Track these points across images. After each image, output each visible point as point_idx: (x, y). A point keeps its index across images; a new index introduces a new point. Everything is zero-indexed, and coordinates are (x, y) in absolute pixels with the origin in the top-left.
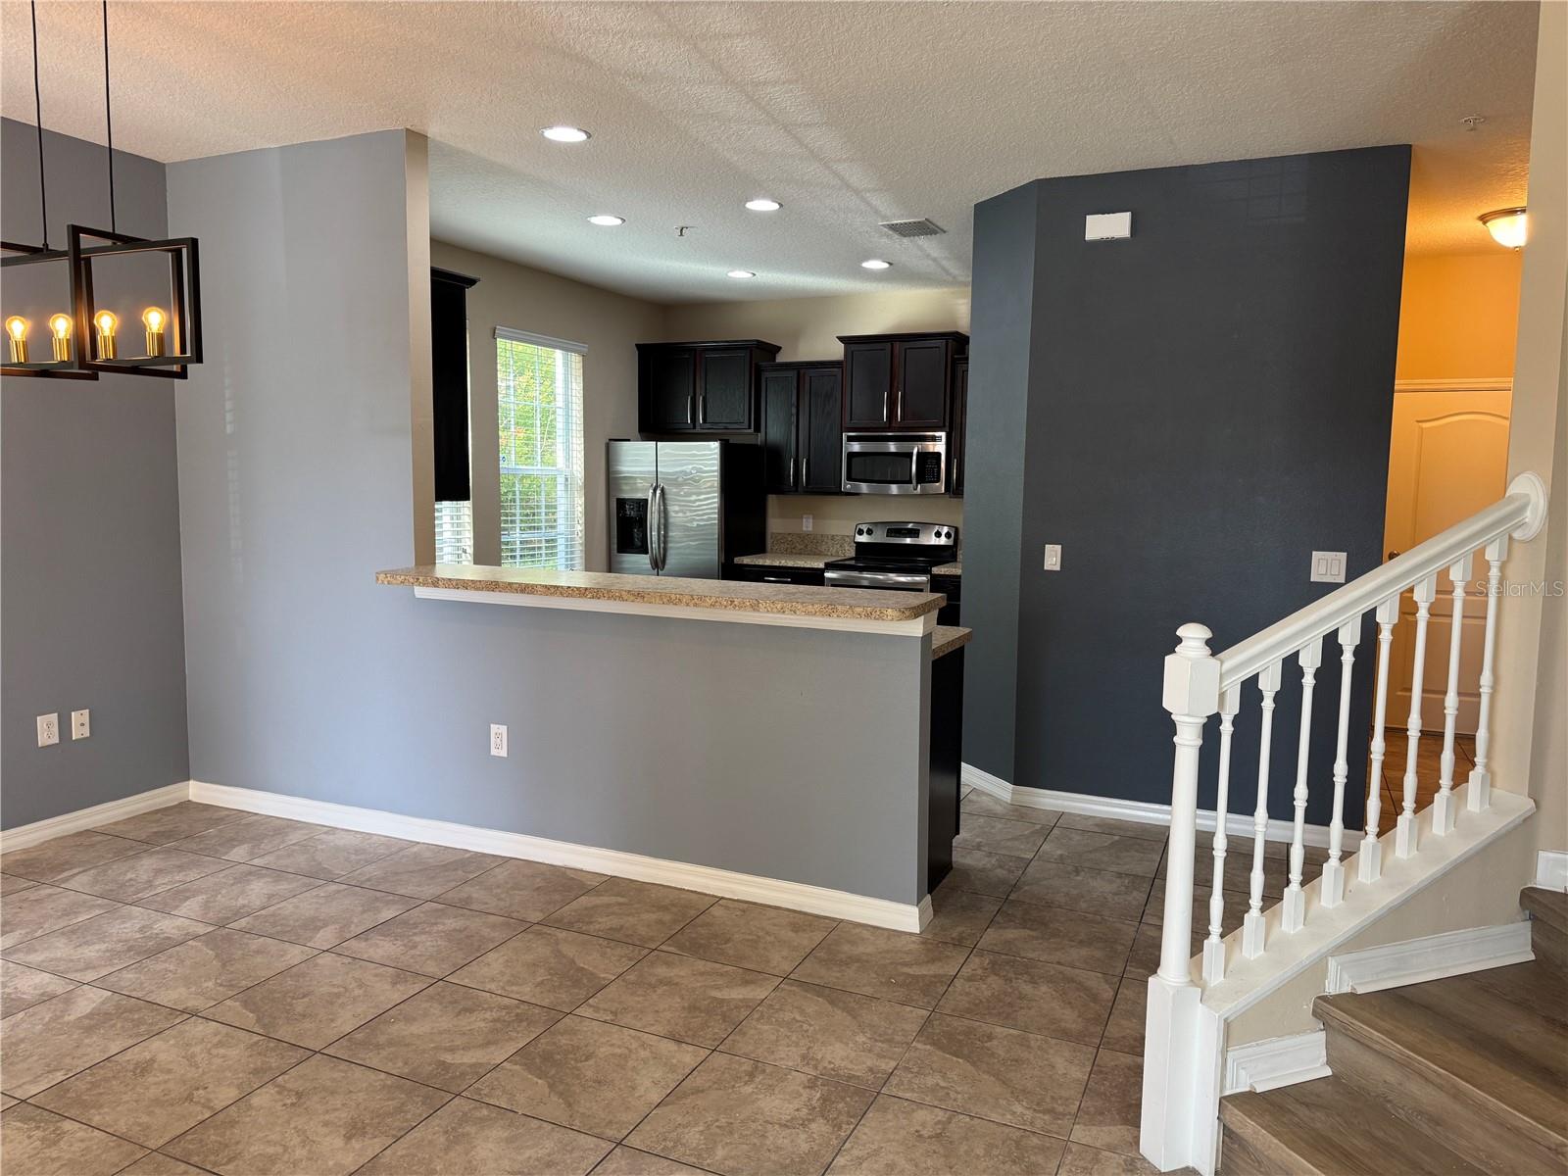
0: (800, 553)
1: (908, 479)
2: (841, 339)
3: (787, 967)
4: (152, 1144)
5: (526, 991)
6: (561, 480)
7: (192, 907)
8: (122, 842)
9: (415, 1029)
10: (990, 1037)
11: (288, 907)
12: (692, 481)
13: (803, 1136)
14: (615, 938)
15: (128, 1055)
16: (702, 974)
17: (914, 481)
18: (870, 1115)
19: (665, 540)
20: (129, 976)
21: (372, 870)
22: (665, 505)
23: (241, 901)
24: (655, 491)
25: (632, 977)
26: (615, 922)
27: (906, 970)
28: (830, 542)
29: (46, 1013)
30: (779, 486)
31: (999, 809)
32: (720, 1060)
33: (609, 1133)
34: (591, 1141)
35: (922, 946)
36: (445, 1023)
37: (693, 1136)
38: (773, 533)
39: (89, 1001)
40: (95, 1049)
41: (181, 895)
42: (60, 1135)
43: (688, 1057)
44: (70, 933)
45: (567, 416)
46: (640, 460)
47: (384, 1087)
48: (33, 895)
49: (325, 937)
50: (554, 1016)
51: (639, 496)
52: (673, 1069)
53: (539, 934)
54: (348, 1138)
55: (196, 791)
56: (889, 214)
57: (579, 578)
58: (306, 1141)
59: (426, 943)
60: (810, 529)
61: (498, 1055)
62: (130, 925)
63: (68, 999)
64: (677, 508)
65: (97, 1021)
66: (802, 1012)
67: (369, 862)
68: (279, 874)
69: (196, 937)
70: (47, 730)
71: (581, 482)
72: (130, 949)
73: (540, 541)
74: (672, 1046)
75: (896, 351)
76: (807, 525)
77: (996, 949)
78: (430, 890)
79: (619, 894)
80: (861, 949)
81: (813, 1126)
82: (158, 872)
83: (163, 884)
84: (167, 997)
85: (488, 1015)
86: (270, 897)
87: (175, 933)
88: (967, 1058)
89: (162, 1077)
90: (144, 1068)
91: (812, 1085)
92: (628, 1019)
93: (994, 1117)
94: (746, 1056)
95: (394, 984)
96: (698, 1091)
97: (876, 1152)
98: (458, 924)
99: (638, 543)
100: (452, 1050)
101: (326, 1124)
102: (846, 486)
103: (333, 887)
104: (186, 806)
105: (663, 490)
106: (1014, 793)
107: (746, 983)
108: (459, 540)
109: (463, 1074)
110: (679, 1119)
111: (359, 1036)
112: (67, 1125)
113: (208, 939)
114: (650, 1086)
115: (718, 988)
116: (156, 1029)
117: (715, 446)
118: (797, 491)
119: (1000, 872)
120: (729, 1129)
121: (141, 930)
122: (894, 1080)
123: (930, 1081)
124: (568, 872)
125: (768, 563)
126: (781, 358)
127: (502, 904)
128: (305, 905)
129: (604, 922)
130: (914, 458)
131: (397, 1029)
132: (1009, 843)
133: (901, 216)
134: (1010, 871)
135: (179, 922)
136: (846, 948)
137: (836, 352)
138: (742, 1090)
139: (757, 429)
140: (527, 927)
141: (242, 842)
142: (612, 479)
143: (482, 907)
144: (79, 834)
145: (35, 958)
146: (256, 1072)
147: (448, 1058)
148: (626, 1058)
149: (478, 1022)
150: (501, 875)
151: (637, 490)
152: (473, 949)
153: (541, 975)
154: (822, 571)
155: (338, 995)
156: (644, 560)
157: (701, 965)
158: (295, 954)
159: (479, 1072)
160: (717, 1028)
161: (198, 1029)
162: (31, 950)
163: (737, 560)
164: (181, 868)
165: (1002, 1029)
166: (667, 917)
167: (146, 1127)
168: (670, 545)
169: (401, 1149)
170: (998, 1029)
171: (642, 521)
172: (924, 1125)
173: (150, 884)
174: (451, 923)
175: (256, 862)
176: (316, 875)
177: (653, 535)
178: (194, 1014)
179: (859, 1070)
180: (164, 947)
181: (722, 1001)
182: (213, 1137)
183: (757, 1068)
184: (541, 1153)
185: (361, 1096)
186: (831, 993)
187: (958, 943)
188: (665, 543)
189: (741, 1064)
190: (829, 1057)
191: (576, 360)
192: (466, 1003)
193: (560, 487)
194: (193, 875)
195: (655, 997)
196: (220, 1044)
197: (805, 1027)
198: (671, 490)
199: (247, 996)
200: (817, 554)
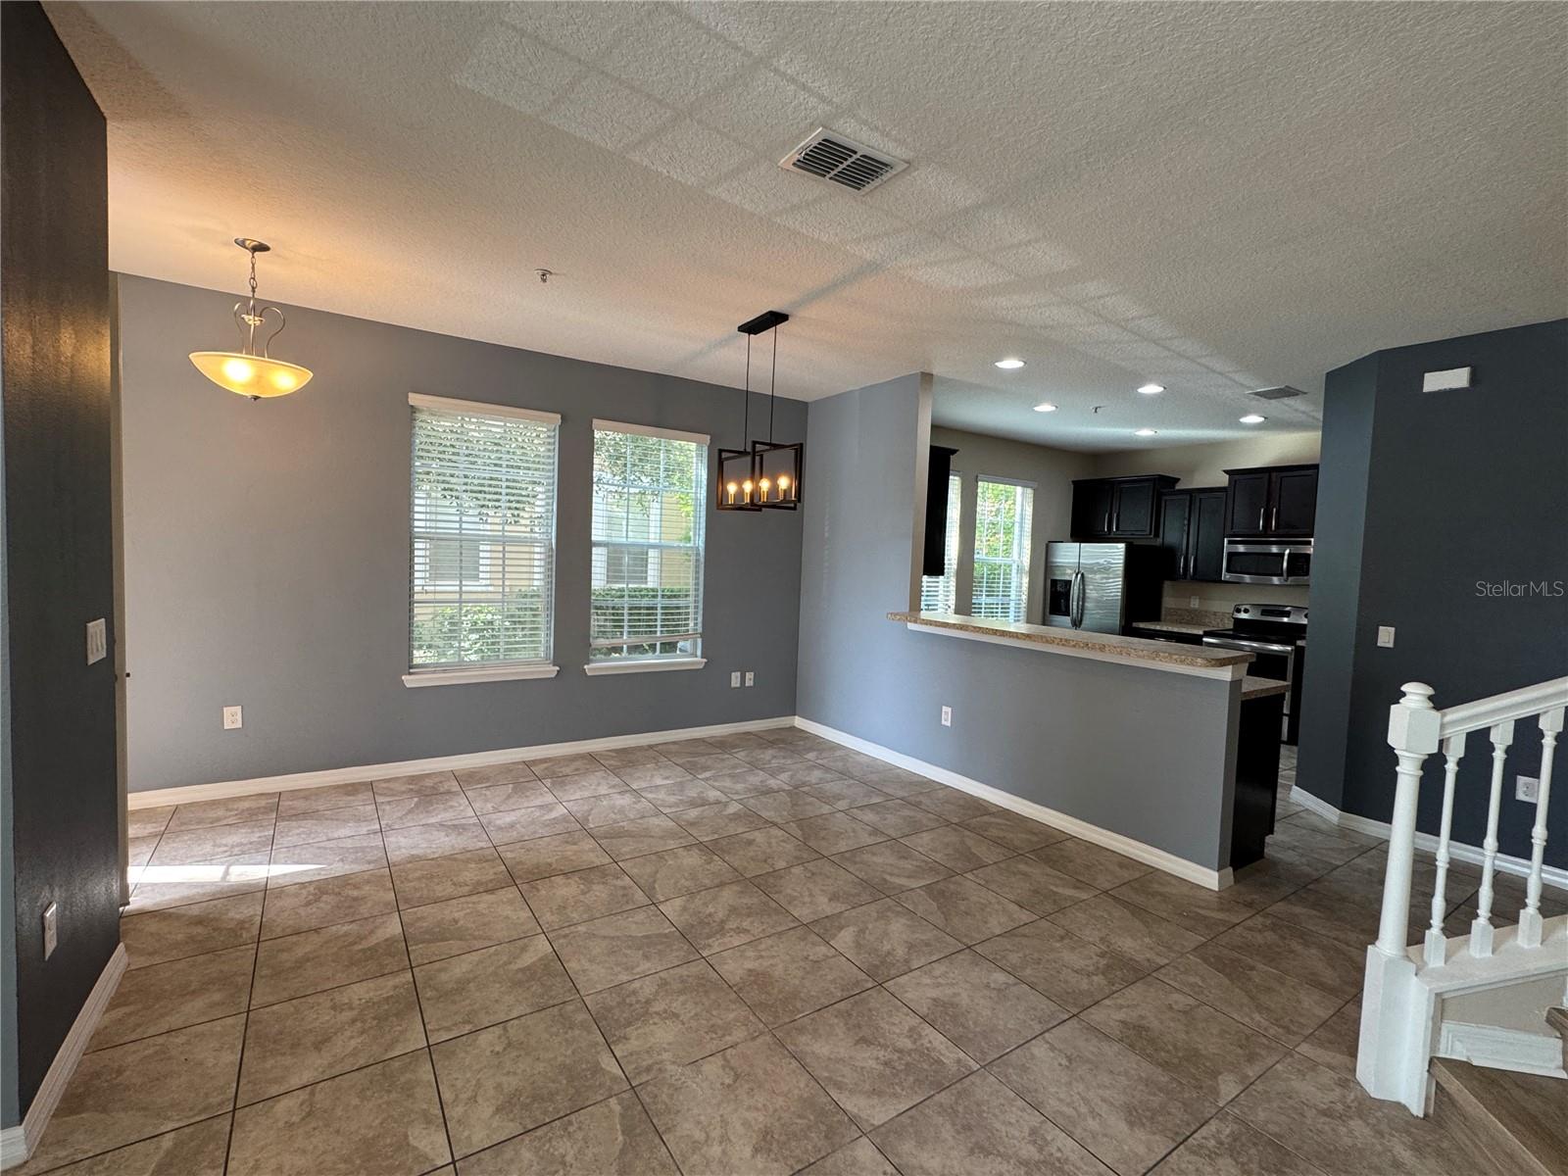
0: (1188, 623)
1: (1280, 572)
2: (1226, 472)
3: (1107, 886)
4: (748, 876)
5: (938, 857)
6: (1014, 567)
7: (785, 776)
8: (764, 740)
9: (875, 859)
10: (1252, 968)
11: (827, 786)
12: (1105, 569)
13: (1086, 981)
14: (997, 842)
15: (744, 835)
16: (1047, 875)
17: (1285, 574)
18: (1138, 984)
19: (1082, 609)
20: (752, 801)
21: (874, 777)
22: (1084, 585)
23: (807, 779)
24: (1077, 575)
25: (1003, 865)
26: (1002, 834)
27: (1197, 910)
28: (1213, 617)
29: (716, 808)
30: (1172, 574)
31: (1324, 827)
32: (1044, 924)
33: (965, 940)
34: (953, 941)
35: (1217, 900)
36: (892, 860)
37: (1014, 958)
38: (1166, 608)
39: (734, 808)
40: (733, 829)
41: (782, 770)
42: (712, 860)
43: (1025, 916)
44: (732, 776)
45: (1021, 527)
46: (1071, 555)
47: (853, 882)
48: (720, 756)
49: (842, 805)
50: (951, 874)
51: (1067, 578)
52: (1013, 920)
53: (955, 830)
54: (830, 900)
55: (798, 722)
56: (1252, 385)
57: (1022, 627)
58: (811, 895)
59: (892, 819)
60: (1197, 606)
61: (914, 884)
62: (756, 779)
63: (726, 805)
64: (1091, 587)
65: (736, 817)
66: (1110, 914)
67: (872, 773)
68: (827, 769)
69: (784, 791)
70: (735, 680)
71: (1027, 569)
72: (755, 789)
73: (997, 604)
74: (1016, 908)
75: (1274, 479)
76: (1195, 603)
77: (1279, 915)
78: (901, 793)
79: (1008, 820)
80: (1167, 889)
81: (1095, 978)
82: (774, 757)
83: (775, 763)
84: (765, 814)
85: (915, 863)
86: (821, 779)
87: (776, 787)
88: (1226, 975)
89: (757, 849)
90: (750, 843)
91: (1102, 955)
92: (993, 887)
93: (1235, 1016)
94: (1063, 927)
95: (870, 835)
96: (1025, 936)
97: (1136, 1006)
98: (912, 814)
99: (1063, 609)
100: (891, 874)
101: (823, 891)
102: (1225, 576)
103: (852, 782)
104: (793, 729)
105: (1083, 575)
106: (1341, 817)
107: (1076, 888)
108: (947, 600)
109: (894, 888)
110: (1009, 947)
111: (847, 855)
112: (715, 857)
113: (789, 793)
114: (996, 924)
115: (1056, 886)
116: (759, 827)
117: (1122, 546)
118: (1185, 578)
119: (1307, 869)
120: (1038, 962)
121: (761, 781)
122: (1163, 971)
123: (1192, 980)
124: (981, 802)
125: (1158, 628)
126: (1179, 486)
127: (937, 809)
128: (835, 787)
129: (994, 832)
130: (1286, 557)
131: (866, 857)
132: (1324, 851)
133: (1265, 386)
134: (1317, 870)
135: (779, 782)
136: (1156, 886)
137: (1223, 481)
138: (1054, 944)
139: (1157, 535)
140: (948, 824)
141: (815, 750)
142: (1049, 566)
143: (926, 808)
144: (744, 733)
145: (716, 784)
146: (796, 858)
147: (888, 877)
148: (986, 906)
149: (908, 865)
150: (941, 794)
151: (1065, 574)
152: (916, 829)
153: (950, 851)
154: (1201, 637)
155: (842, 833)
156: (1067, 620)
157: (1049, 870)
158: (826, 809)
159: (902, 890)
160: (1049, 907)
161: (775, 831)
162: (716, 781)
163: (1135, 625)
164: (784, 758)
165: (1262, 966)
166: (1035, 839)
167: (746, 868)
168: (1086, 612)
169: (854, 913)
170: (1260, 966)
171: (1067, 595)
172: (1176, 1002)
173: (769, 762)
174: (906, 812)
175: (819, 761)
176: (844, 774)
177: (1074, 605)
178: (775, 824)
179: (1139, 957)
180: (768, 791)
181: (1055, 893)
182: (771, 880)
183: (1068, 934)
184: (924, 938)
185: (841, 883)
186: (1137, 910)
187: (1250, 905)
188: (1083, 610)
189: (1057, 930)
190: (1120, 944)
191: (1030, 492)
192: (905, 854)
193: (1014, 571)
194: (789, 762)
195: (1013, 879)
196: (783, 841)
197: (1109, 923)
198: (1088, 576)
199: (801, 822)
200: (1199, 624)
